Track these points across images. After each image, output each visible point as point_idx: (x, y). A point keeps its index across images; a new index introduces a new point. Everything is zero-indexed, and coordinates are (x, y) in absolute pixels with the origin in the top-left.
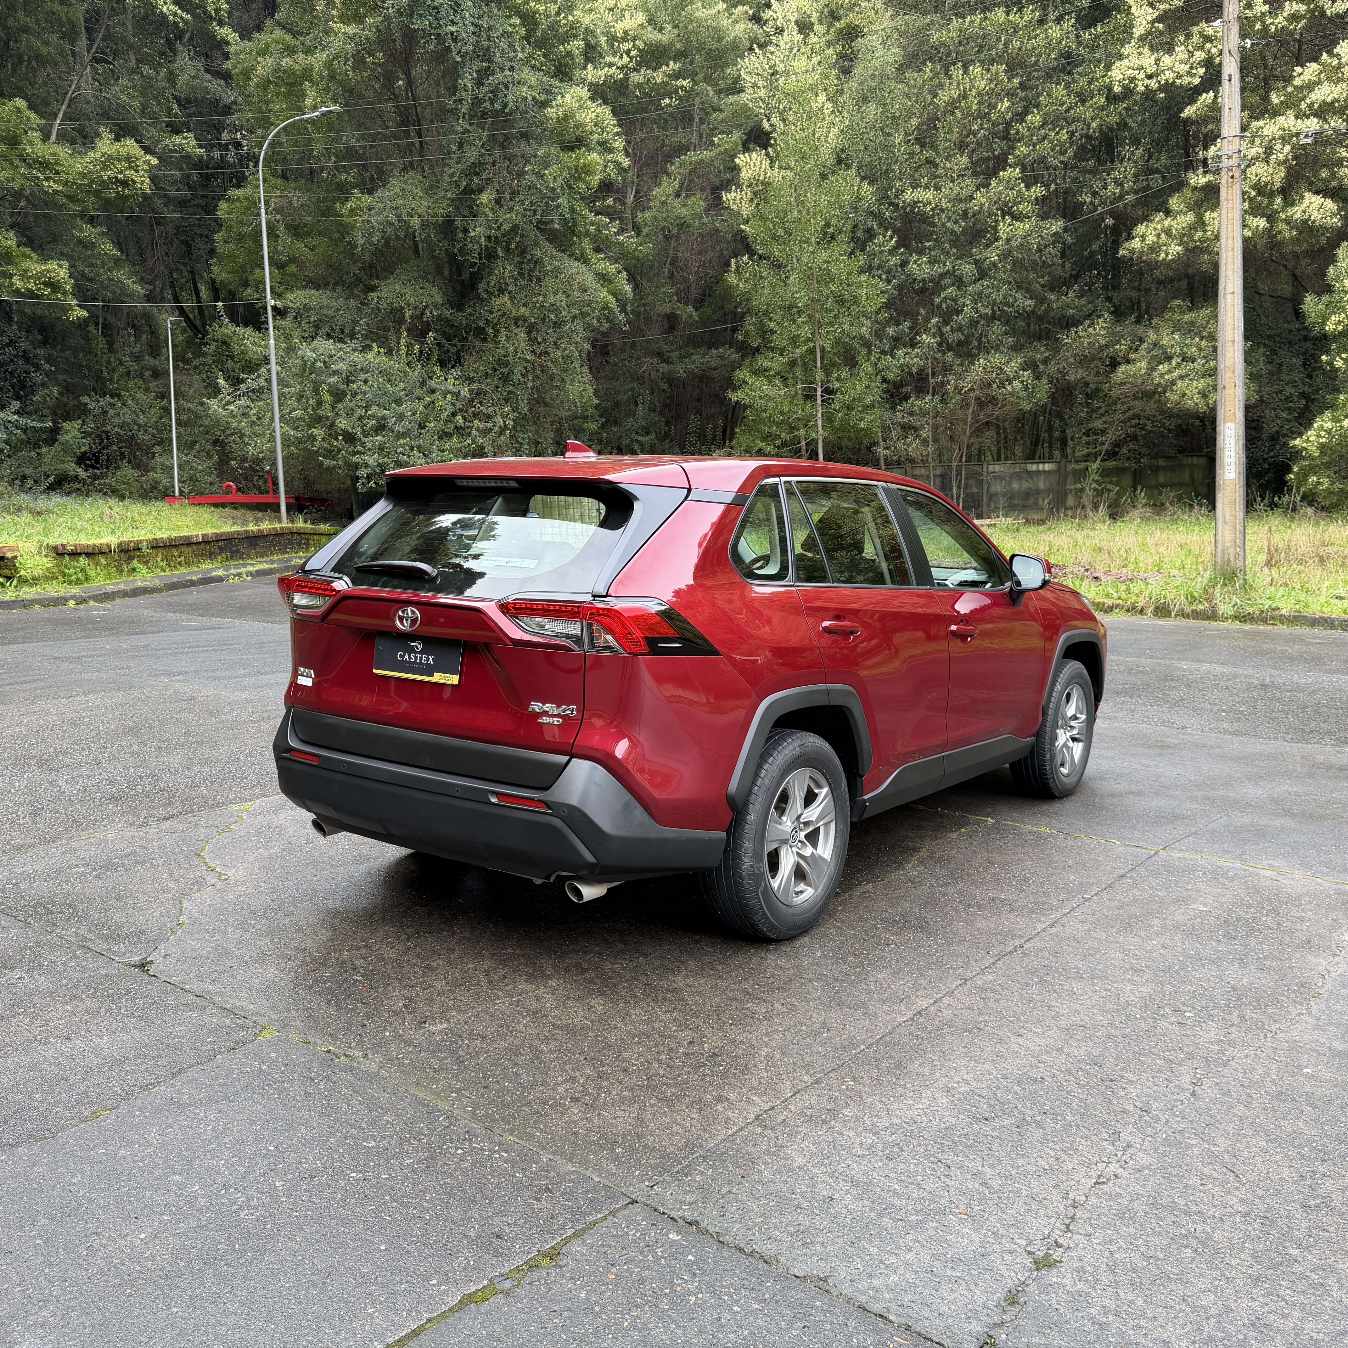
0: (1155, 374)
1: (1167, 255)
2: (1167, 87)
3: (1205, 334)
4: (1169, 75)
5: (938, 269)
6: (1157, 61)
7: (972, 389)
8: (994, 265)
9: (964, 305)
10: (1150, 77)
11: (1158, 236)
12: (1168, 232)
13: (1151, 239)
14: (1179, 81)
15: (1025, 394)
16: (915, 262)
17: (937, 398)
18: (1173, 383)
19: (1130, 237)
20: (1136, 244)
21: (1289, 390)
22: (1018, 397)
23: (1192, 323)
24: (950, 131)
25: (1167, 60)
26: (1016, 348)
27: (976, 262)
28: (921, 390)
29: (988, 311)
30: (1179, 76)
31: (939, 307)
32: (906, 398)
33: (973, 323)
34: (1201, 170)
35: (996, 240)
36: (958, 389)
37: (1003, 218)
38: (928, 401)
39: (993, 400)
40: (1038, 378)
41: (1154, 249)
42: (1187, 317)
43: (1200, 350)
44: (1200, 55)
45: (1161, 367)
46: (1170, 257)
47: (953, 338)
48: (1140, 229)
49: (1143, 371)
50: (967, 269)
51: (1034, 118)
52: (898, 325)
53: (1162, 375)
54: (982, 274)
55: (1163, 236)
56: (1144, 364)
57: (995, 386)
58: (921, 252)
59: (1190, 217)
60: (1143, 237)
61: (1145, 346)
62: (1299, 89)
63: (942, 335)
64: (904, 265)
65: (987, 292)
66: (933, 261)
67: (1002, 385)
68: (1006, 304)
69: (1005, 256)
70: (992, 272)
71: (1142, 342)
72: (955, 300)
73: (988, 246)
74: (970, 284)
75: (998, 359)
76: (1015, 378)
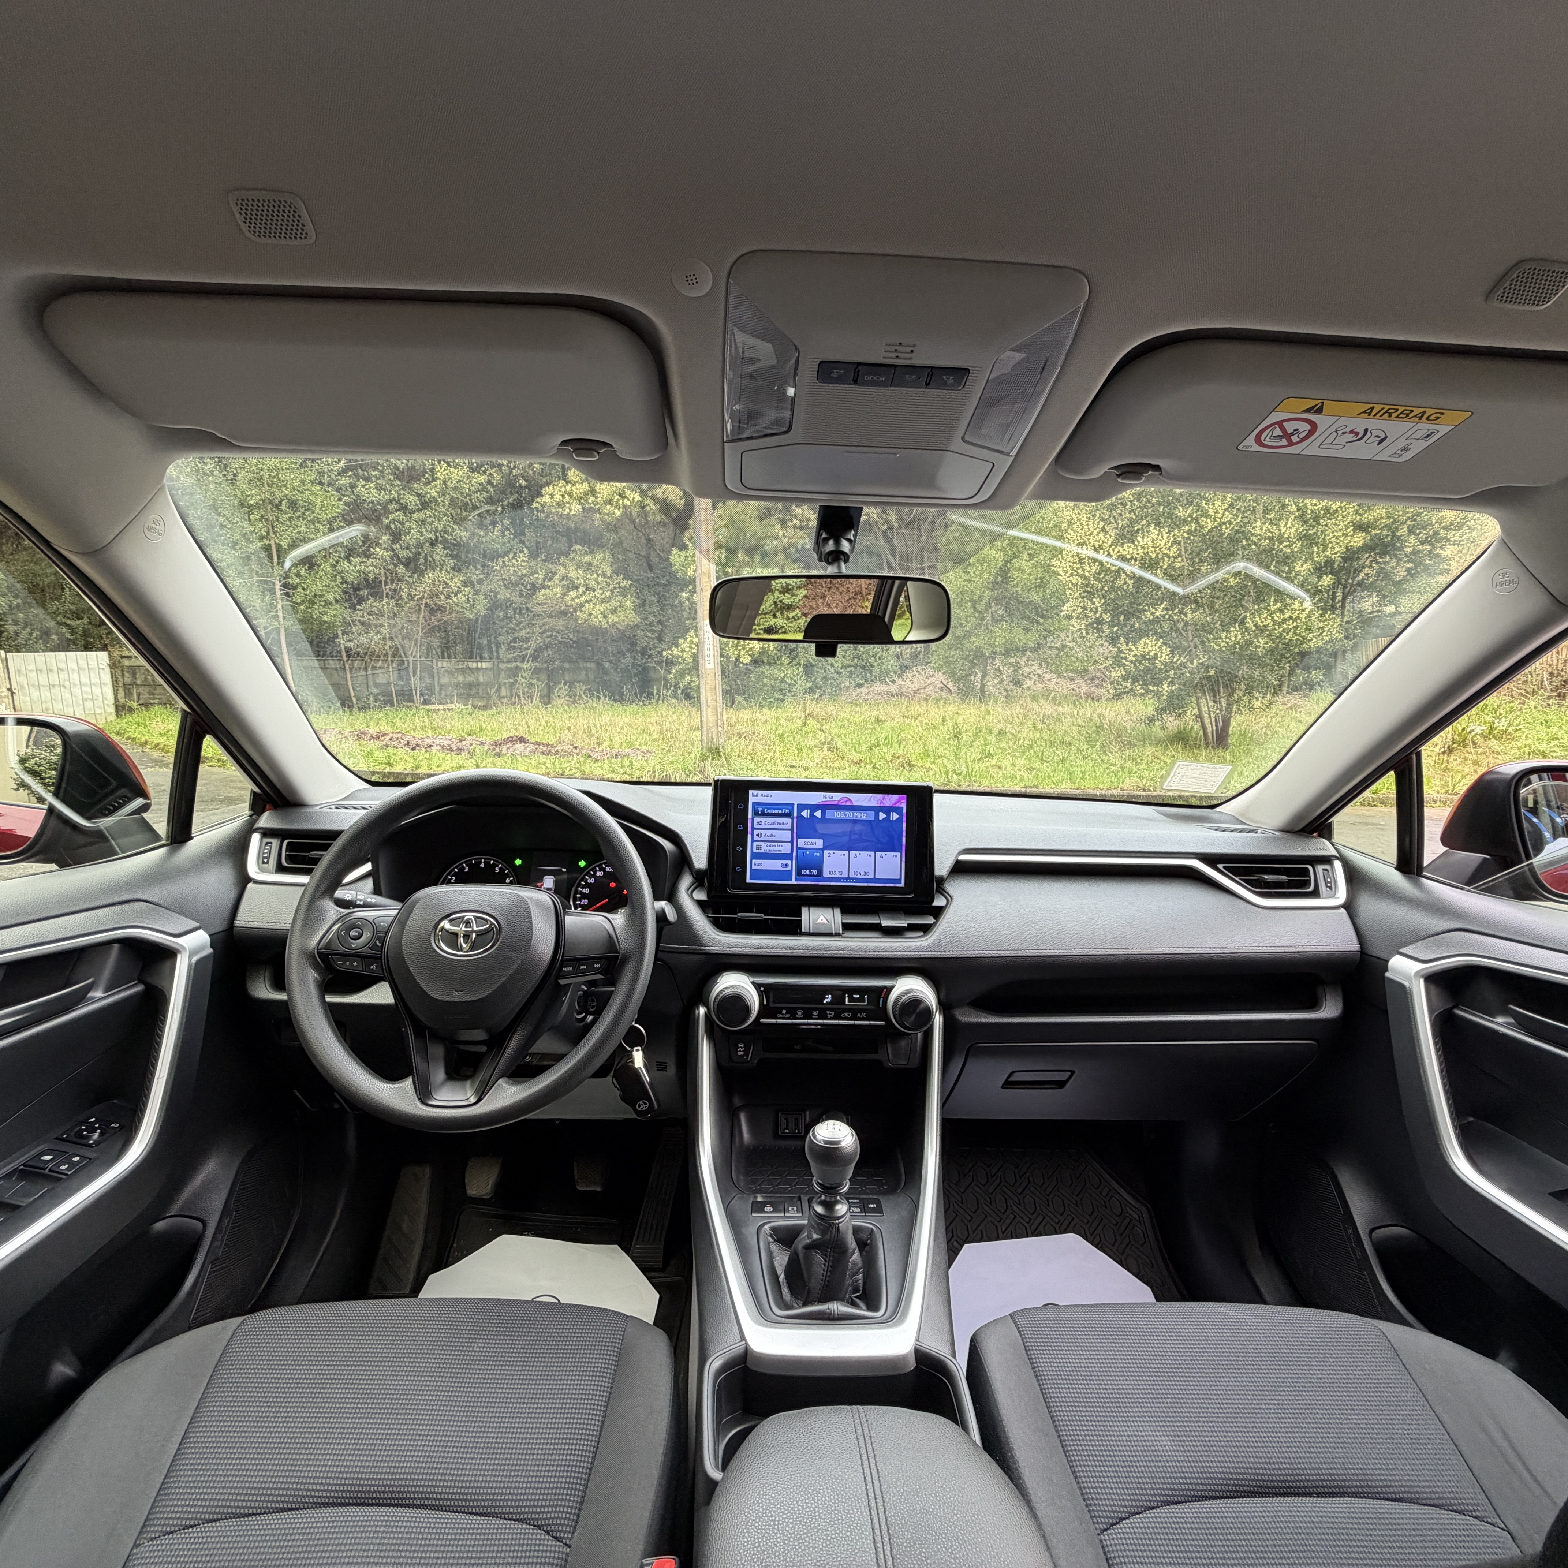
0: (567, 598)
1: (571, 510)
3: (600, 572)
5: (384, 496)
7: (423, 597)
8: (435, 499)
9: (410, 528)
11: (563, 496)
12: (570, 494)
13: (558, 497)
15: (468, 605)
16: (363, 486)
17: (393, 602)
18: (582, 605)
19: (539, 494)
20: (546, 499)
21: (651, 618)
22: (462, 607)
23: (590, 564)
26: (457, 569)
27: (418, 495)
28: (377, 594)
29: (432, 536)
31: (388, 527)
32: (361, 600)
33: (420, 545)
35: (434, 480)
36: (411, 597)
37: (439, 463)
38: (385, 604)
39: (441, 609)
40: (476, 593)
41: (561, 505)
42: (587, 558)
43: (598, 583)
45: (571, 593)
46: (573, 513)
47: (403, 554)
48: (549, 490)
49: (559, 595)
50: (411, 500)
53: (573, 599)
54: (424, 505)
55: (566, 496)
56: (558, 590)
57: (442, 597)
58: (367, 479)
60: (552, 496)
61: (557, 577)
63: (393, 550)
64: (353, 486)
65: (429, 520)
66: (379, 488)
67: (448, 597)
68: (445, 532)
69: (443, 493)
70: (433, 505)
71: (555, 574)
72: (402, 523)
73: (428, 483)
74: (414, 512)
75: (444, 576)
76: (459, 592)
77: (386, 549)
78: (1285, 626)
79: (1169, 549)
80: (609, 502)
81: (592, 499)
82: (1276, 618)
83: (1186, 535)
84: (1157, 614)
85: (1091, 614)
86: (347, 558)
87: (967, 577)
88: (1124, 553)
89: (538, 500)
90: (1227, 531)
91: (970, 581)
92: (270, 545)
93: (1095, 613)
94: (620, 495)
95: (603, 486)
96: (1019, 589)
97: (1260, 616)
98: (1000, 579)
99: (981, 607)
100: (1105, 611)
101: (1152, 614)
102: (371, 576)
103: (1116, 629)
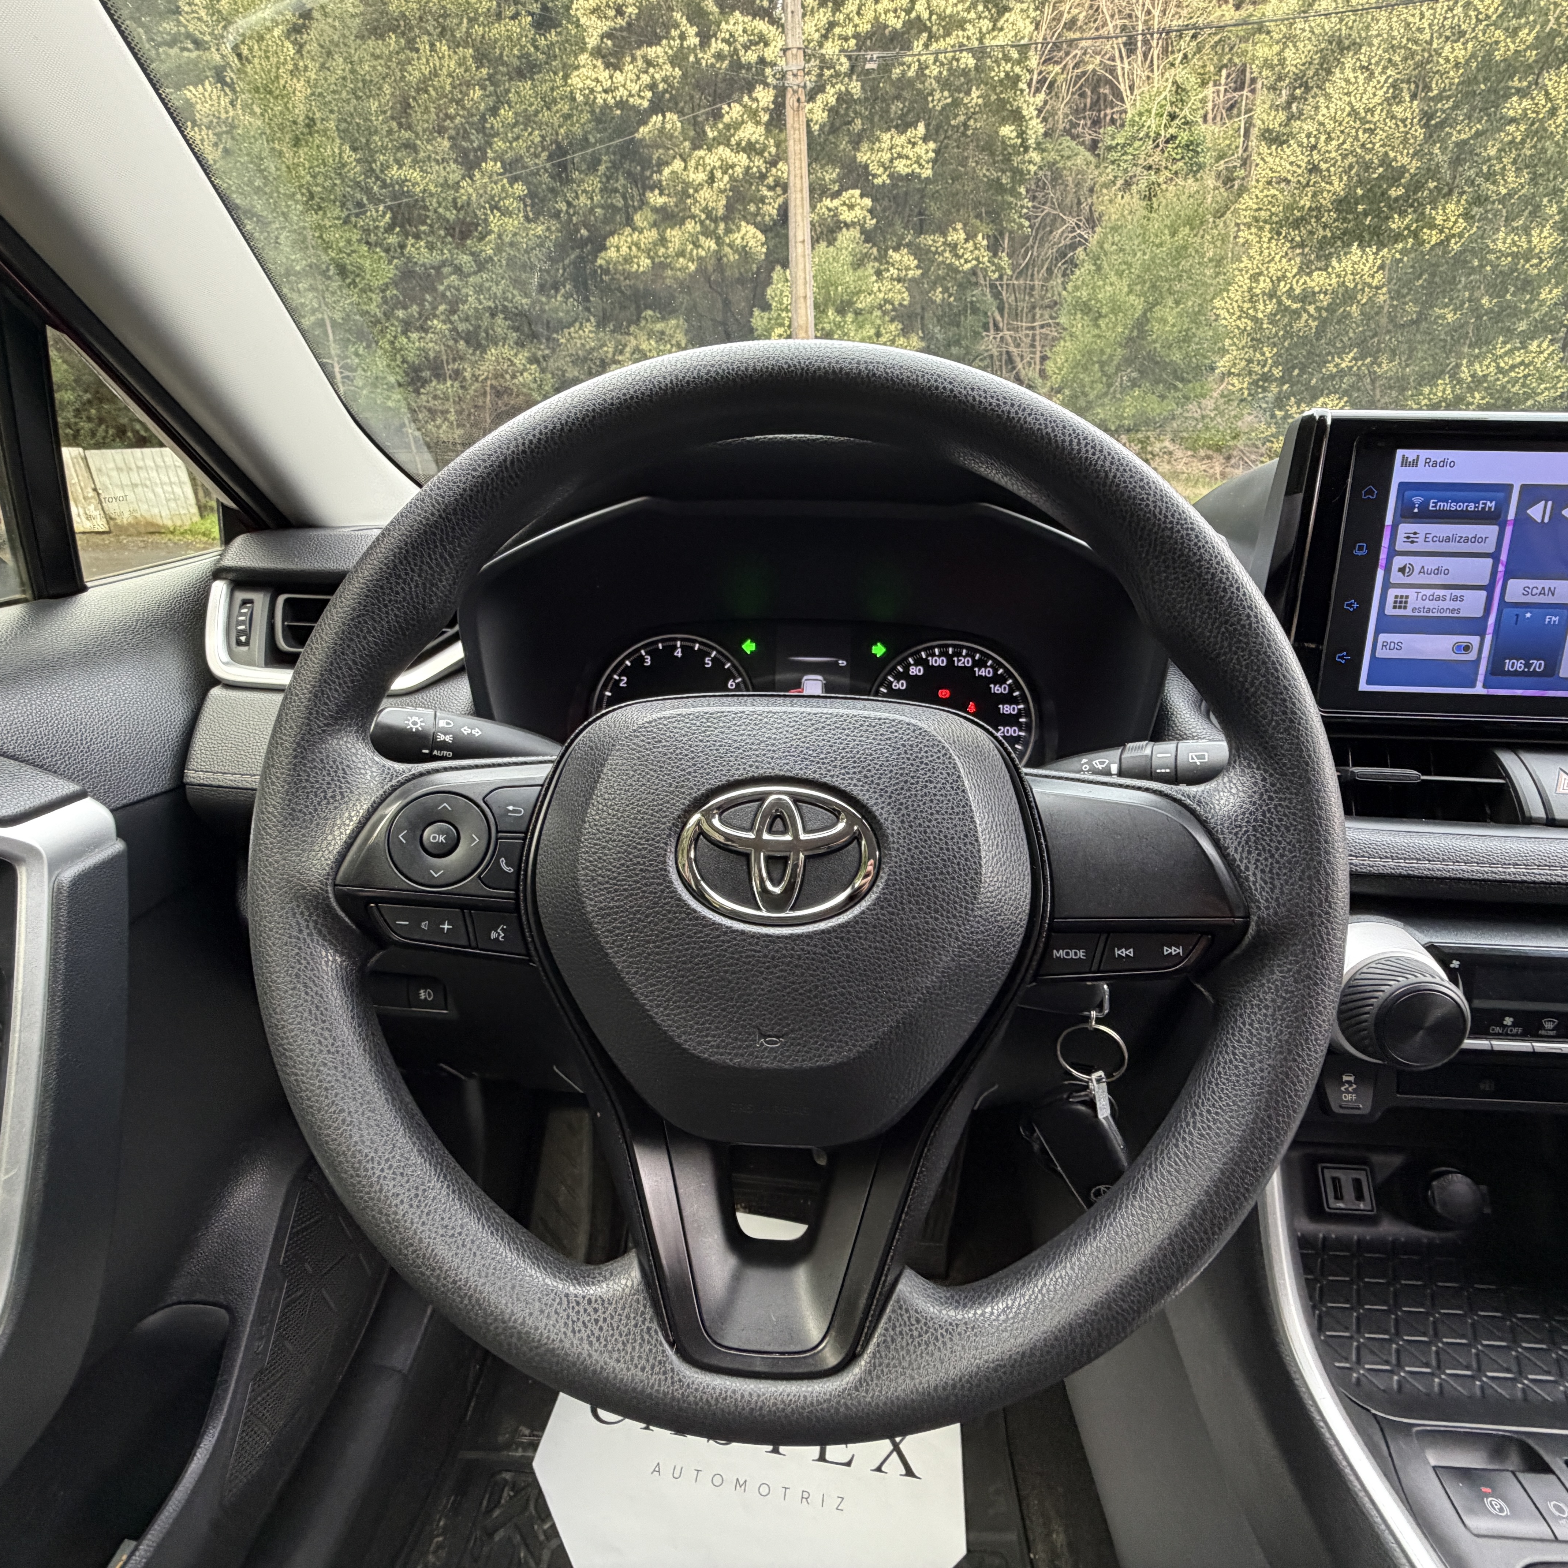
1: (639, 266)
2: (622, 104)
4: (622, 93)
5: (435, 258)
6: (611, 77)
7: (487, 378)
8: (491, 258)
9: (467, 295)
10: (606, 91)
11: (630, 248)
12: (637, 245)
13: (624, 250)
14: (631, 100)
15: (534, 386)
16: (413, 246)
17: (457, 384)
19: (604, 248)
20: (612, 253)
23: (663, 333)
24: (427, 110)
25: (619, 77)
26: (520, 344)
27: (472, 254)
28: (439, 376)
29: (491, 304)
30: (631, 95)
31: (443, 295)
32: (425, 382)
33: (479, 316)
34: (657, 192)
35: (489, 233)
36: (475, 378)
37: (492, 212)
38: (449, 387)
39: (508, 391)
40: (543, 371)
41: (628, 260)
42: (659, 326)
44: (645, 79)
46: (641, 270)
47: (462, 327)
48: (614, 240)
50: (465, 259)
51: (506, 114)
52: (405, 308)
54: (481, 265)
55: (633, 248)
57: (508, 377)
58: (417, 237)
59: (653, 234)
60: (618, 249)
61: (628, 349)
62: (728, 127)
63: (451, 323)
64: (402, 246)
65: (487, 285)
66: (431, 247)
67: (514, 377)
68: (506, 299)
69: (498, 250)
70: (489, 266)
71: (625, 346)
72: (458, 290)
73: (481, 238)
74: (469, 275)
75: (506, 351)
76: (525, 370)
77: (444, 322)
78: (1513, 374)
79: (1373, 277)
80: (681, 253)
81: (662, 251)
82: (1502, 365)
83: (1398, 256)
84: (1343, 365)
85: (1257, 369)
86: (405, 333)
87: (1096, 332)
88: (1313, 284)
89: (603, 254)
90: (1455, 246)
91: (1099, 336)
92: (323, 319)
93: (1264, 366)
94: (694, 243)
95: (674, 233)
96: (1158, 345)
97: (1480, 363)
98: (1135, 333)
99: (1111, 370)
100: (1276, 364)
101: (1337, 365)
102: (432, 355)
103: (1286, 387)
